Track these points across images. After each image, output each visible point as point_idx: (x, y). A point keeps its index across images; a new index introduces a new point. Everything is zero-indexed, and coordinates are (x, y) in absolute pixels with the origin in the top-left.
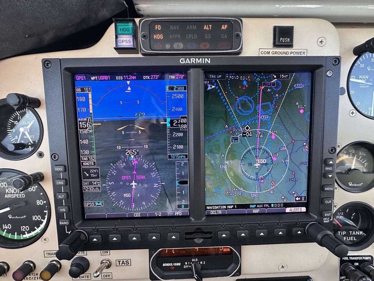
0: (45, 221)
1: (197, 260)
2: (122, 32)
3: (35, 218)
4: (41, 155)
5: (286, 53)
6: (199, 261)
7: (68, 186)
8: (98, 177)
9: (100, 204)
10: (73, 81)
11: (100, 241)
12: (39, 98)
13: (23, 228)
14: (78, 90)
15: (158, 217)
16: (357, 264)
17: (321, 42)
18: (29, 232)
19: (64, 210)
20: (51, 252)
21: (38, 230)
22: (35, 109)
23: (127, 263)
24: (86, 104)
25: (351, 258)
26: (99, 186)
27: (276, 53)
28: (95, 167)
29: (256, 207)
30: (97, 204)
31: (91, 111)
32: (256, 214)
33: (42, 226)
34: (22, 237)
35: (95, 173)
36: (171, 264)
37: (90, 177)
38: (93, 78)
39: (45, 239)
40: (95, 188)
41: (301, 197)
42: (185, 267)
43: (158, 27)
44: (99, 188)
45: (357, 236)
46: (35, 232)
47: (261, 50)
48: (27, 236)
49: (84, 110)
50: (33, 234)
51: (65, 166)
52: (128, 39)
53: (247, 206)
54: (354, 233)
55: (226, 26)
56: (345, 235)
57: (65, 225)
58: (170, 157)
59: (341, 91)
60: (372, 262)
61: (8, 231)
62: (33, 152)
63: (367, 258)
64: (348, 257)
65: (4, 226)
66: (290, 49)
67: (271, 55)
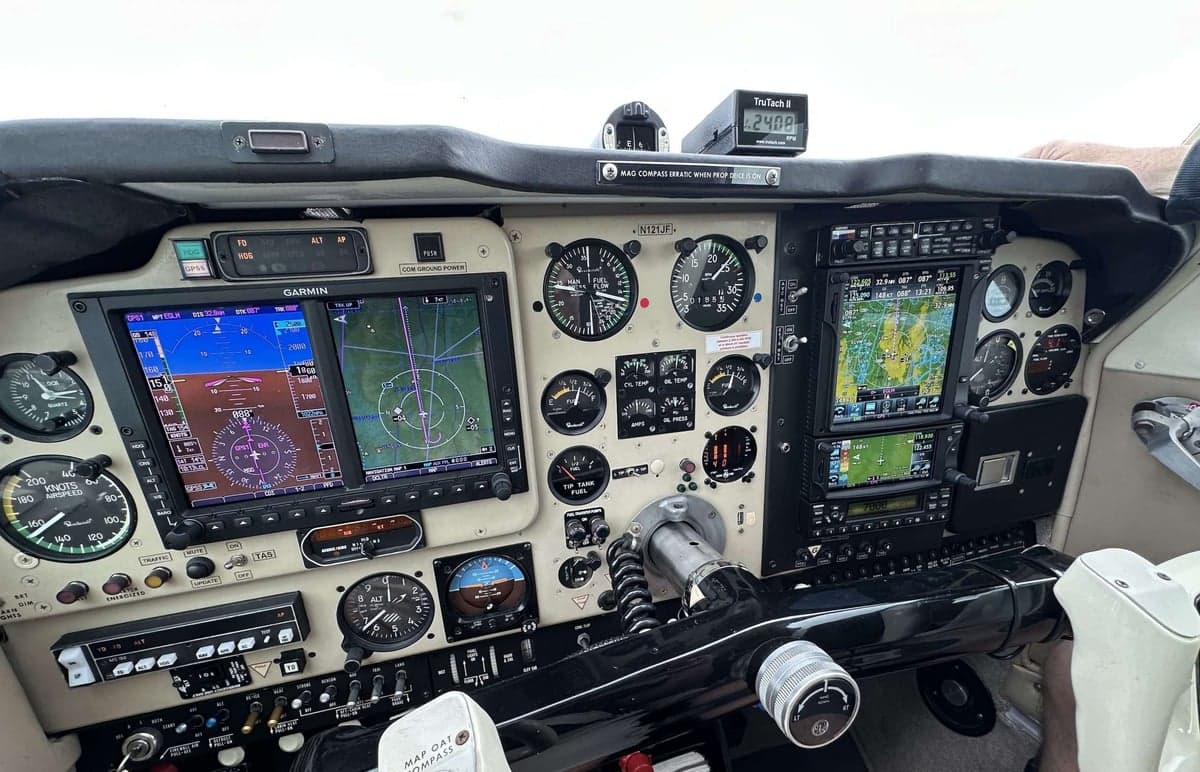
0: (127, 523)
1: (368, 539)
2: (188, 256)
3: (109, 520)
4: (97, 430)
5: (438, 269)
6: (371, 539)
7: (157, 467)
8: (198, 451)
9: (211, 485)
10: (124, 323)
11: (222, 527)
12: (71, 350)
13: (92, 537)
14: (135, 336)
15: (300, 492)
16: (585, 519)
17: (483, 251)
18: (103, 541)
19: (160, 497)
20: (151, 558)
21: (118, 536)
22: (70, 367)
23: (270, 555)
24: (152, 346)
25: (577, 514)
26: (204, 462)
28: (191, 438)
29: (432, 465)
30: (206, 486)
31: (162, 356)
32: (434, 473)
33: (124, 530)
34: (93, 549)
35: (190, 447)
36: (333, 549)
37: (184, 452)
38: (155, 317)
39: (136, 543)
40: (197, 466)
41: (488, 447)
42: (353, 549)
43: (243, 243)
44: (204, 466)
45: (587, 488)
46: (114, 539)
47: (402, 267)
48: (102, 546)
49: (151, 354)
50: (111, 542)
51: (146, 442)
52: (199, 265)
53: (420, 465)
54: (583, 484)
55: (344, 239)
56: (573, 488)
57: (166, 515)
58: (300, 415)
59: (537, 307)
60: (602, 514)
61: (67, 544)
62: (82, 427)
63: (596, 511)
64: (574, 512)
65: (58, 539)
66: (442, 265)
67: (417, 273)
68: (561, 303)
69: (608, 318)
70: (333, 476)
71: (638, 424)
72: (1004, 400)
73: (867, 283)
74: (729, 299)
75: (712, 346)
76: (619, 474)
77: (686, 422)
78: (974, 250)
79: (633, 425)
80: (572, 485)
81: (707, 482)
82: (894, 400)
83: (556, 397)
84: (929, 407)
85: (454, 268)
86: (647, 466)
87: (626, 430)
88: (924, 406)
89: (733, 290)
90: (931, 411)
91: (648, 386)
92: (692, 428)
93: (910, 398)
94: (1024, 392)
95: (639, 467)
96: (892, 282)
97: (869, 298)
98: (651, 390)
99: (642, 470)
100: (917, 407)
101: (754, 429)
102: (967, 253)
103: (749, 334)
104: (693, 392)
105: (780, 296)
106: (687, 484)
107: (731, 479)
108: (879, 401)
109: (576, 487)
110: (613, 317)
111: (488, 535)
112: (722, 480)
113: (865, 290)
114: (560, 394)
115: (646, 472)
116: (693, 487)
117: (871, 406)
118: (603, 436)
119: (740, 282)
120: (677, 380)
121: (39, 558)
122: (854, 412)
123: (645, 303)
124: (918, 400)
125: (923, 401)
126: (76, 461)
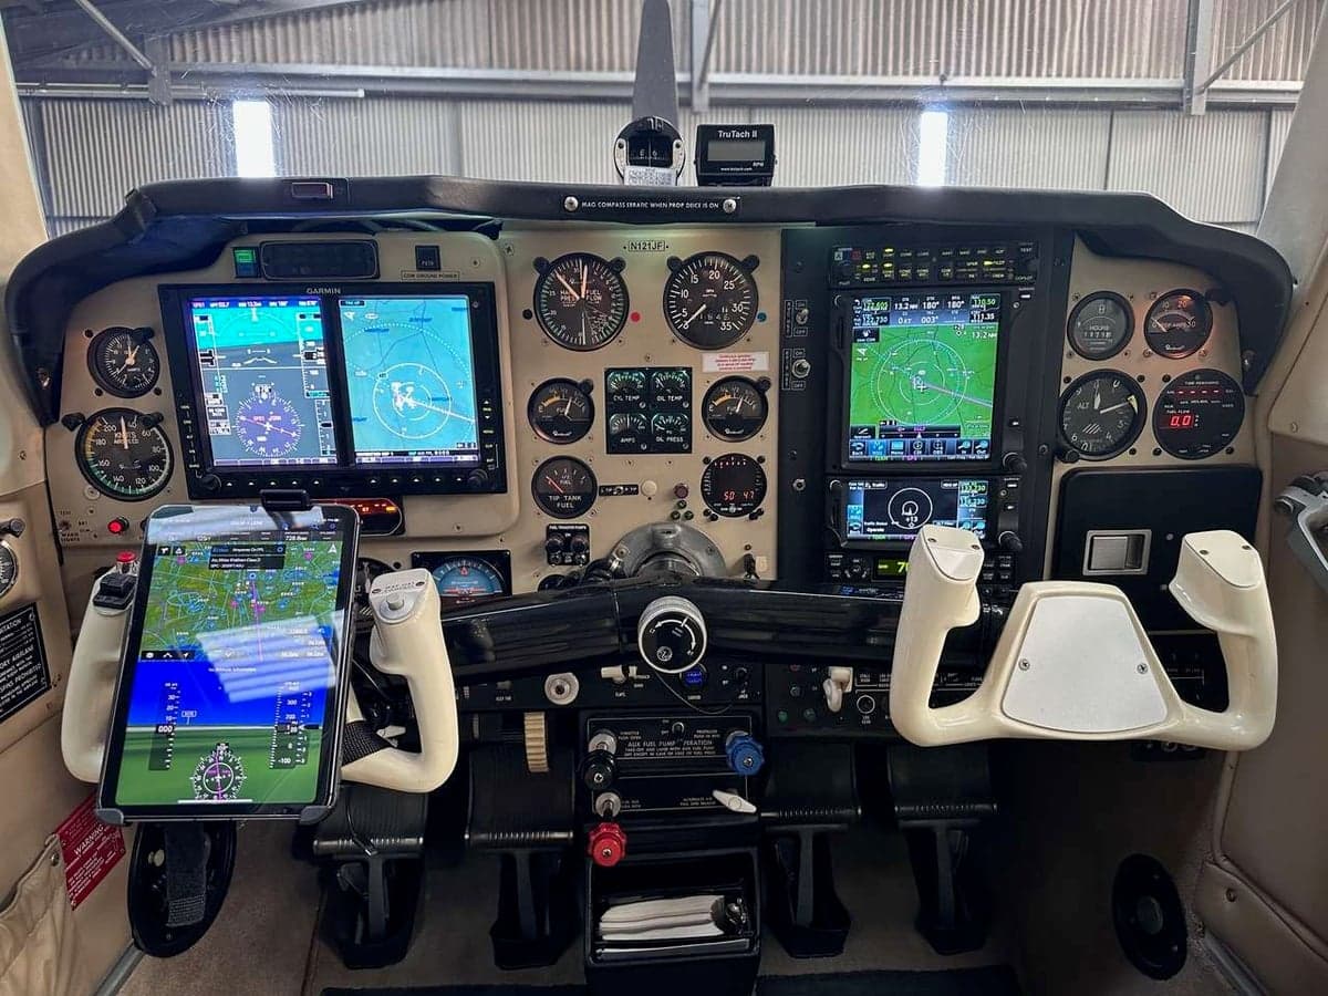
0: (165, 473)
3: (152, 468)
4: (159, 391)
8: (226, 417)
11: (235, 485)
12: (152, 327)
13: (138, 481)
14: (196, 319)
15: (301, 465)
16: (568, 534)
17: (475, 263)
18: (145, 486)
19: (193, 452)
21: (157, 483)
22: (148, 339)
25: (561, 527)
26: (228, 427)
27: (422, 276)
28: (222, 405)
29: (416, 456)
32: (418, 462)
33: (162, 478)
34: (138, 491)
38: (212, 305)
39: (169, 490)
40: (223, 430)
41: (469, 443)
44: (228, 430)
45: (573, 502)
46: (154, 485)
47: (403, 273)
48: (144, 490)
50: (151, 487)
53: (405, 453)
54: (570, 498)
56: (559, 501)
57: (194, 469)
58: (308, 395)
59: (527, 315)
60: (586, 532)
61: (120, 484)
62: (148, 388)
63: (581, 528)
64: (557, 525)
65: (116, 479)
66: (438, 273)
67: (416, 279)
68: (554, 312)
69: (601, 329)
70: (329, 454)
71: (629, 440)
72: (1123, 460)
73: (884, 307)
74: (734, 317)
75: (711, 365)
76: (608, 491)
77: (682, 444)
78: (1011, 276)
79: (622, 440)
80: (558, 497)
81: (706, 513)
82: (928, 440)
83: (546, 405)
84: (975, 452)
85: (447, 276)
86: (637, 486)
87: (614, 445)
88: (969, 451)
89: (738, 308)
90: (979, 457)
91: (639, 401)
92: (689, 451)
93: (948, 440)
94: (1157, 453)
95: (629, 486)
96: (913, 307)
97: (888, 323)
98: (642, 406)
99: (631, 490)
100: (959, 452)
101: (761, 459)
102: (1001, 278)
103: (754, 356)
104: (689, 411)
105: (787, 317)
106: (682, 512)
107: (737, 514)
108: (908, 440)
109: (562, 500)
110: (606, 328)
111: (465, 533)
112: (728, 514)
113: (881, 314)
114: (550, 401)
115: (636, 492)
116: (689, 516)
117: (898, 445)
118: (590, 448)
119: (748, 300)
120: (671, 398)
121: (101, 492)
122: (877, 449)
123: (636, 317)
124: (959, 443)
125: (966, 445)
126: (139, 414)
